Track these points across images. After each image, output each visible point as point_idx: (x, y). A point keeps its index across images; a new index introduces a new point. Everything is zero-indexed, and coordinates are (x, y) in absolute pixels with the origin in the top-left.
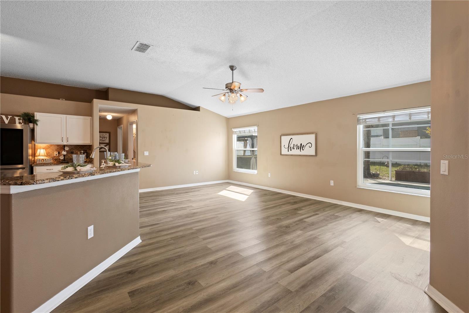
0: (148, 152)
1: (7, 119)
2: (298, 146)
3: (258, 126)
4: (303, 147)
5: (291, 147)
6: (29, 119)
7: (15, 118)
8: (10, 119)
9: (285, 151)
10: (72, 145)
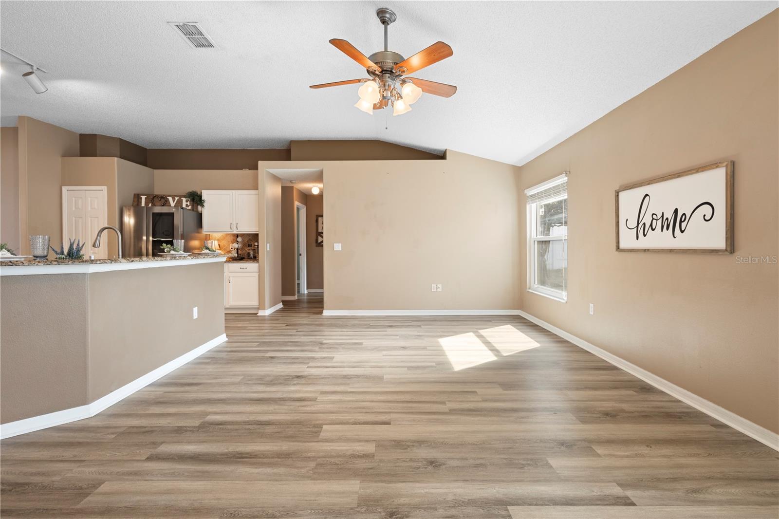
0: (340, 244)
1: (174, 202)
2: (667, 219)
3: (568, 173)
4: (681, 222)
5: (644, 224)
6: (196, 199)
7: (182, 200)
8: (177, 201)
9: (628, 240)
10: (250, 234)
